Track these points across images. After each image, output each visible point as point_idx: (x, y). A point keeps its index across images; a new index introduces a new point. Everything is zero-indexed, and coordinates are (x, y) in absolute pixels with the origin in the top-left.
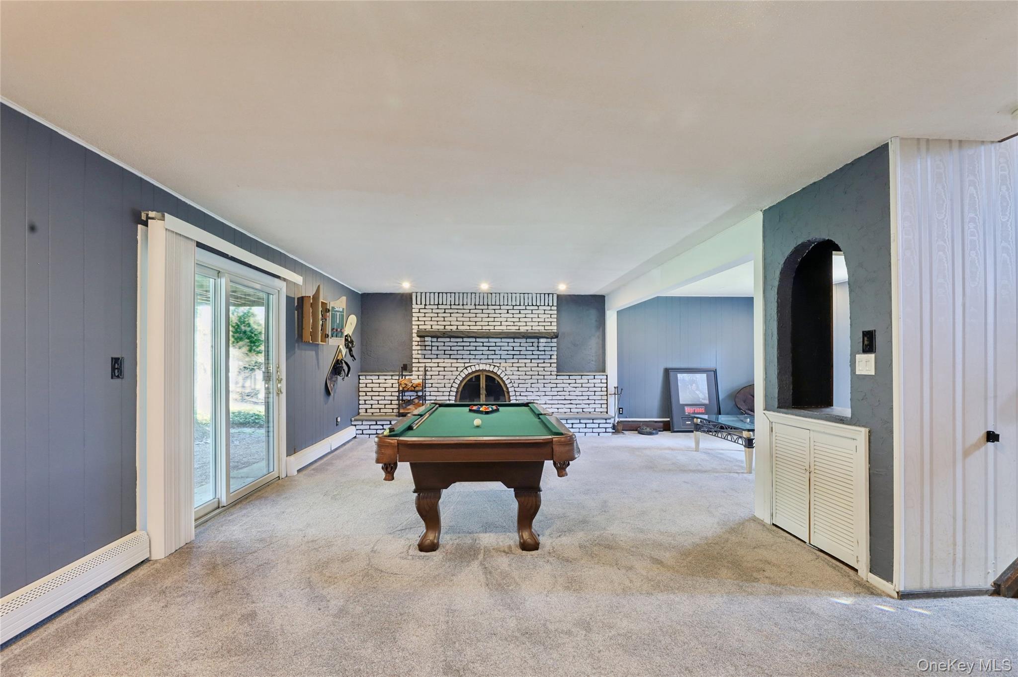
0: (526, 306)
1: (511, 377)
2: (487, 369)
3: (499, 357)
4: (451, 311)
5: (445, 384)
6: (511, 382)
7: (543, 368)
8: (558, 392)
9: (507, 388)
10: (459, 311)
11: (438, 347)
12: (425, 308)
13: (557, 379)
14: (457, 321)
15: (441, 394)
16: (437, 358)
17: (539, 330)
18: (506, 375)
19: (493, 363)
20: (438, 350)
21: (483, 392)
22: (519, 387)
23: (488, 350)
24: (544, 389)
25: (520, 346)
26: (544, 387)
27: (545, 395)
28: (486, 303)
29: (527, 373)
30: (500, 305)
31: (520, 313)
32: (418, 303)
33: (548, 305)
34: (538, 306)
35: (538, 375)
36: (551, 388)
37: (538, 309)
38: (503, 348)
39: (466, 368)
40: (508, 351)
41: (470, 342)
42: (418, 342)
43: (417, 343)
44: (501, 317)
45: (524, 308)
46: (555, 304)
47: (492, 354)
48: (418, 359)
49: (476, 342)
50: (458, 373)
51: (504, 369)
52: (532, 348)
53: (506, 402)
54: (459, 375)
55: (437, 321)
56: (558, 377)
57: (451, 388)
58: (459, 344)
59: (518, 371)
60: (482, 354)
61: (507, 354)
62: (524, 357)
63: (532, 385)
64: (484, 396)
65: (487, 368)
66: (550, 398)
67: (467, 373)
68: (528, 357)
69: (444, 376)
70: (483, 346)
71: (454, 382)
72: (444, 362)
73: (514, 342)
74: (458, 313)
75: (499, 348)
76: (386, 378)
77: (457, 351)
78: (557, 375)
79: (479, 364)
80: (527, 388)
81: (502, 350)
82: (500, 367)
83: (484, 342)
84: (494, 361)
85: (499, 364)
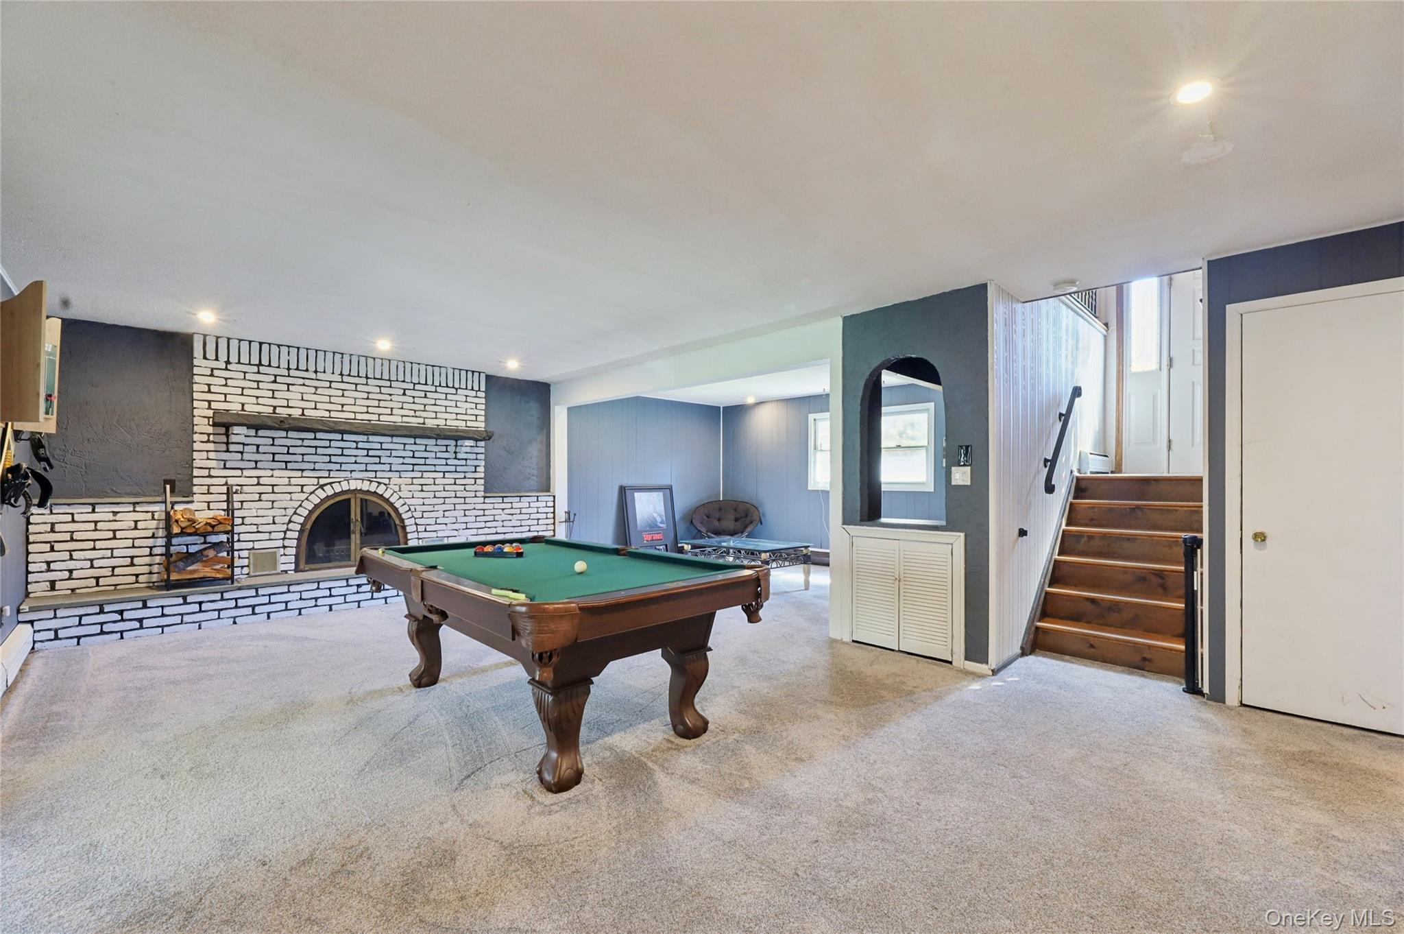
0: (436, 386)
1: (409, 502)
2: (365, 488)
3: (387, 467)
4: (289, 380)
5: (274, 517)
6: (410, 509)
7: (463, 487)
8: (485, 522)
9: (402, 521)
10: (307, 382)
11: (258, 446)
12: (226, 369)
13: (484, 503)
14: (302, 399)
15: (266, 536)
16: (256, 468)
17: (457, 426)
18: (400, 498)
19: (375, 477)
20: (258, 452)
21: (356, 527)
22: (423, 517)
23: (367, 456)
24: (465, 519)
25: (426, 450)
26: (465, 515)
27: (467, 528)
28: (363, 374)
29: (438, 494)
30: (389, 380)
31: (426, 397)
32: (208, 356)
33: (472, 389)
34: (457, 389)
35: (456, 497)
36: (476, 516)
37: (456, 394)
38: (395, 453)
39: (322, 487)
40: (404, 458)
41: (330, 440)
42: (209, 435)
43: (205, 438)
44: (391, 400)
45: (433, 389)
46: (483, 388)
47: (376, 463)
48: (210, 469)
49: (342, 440)
50: (304, 496)
51: (397, 488)
52: (446, 455)
53: (399, 545)
54: (307, 499)
55: (257, 397)
56: (487, 500)
57: (288, 524)
58: (306, 443)
59: (422, 491)
60: (356, 463)
61: (403, 464)
62: (433, 468)
63: (446, 513)
64: (358, 536)
65: (365, 486)
66: (474, 532)
67: (322, 495)
68: (438, 468)
69: (273, 502)
70: (357, 448)
71: (295, 513)
72: (272, 476)
73: (415, 444)
74: (304, 385)
75: (388, 453)
76: (116, 509)
77: (303, 455)
78: (485, 497)
79: (347, 480)
80: (437, 518)
81: (394, 457)
82: (389, 484)
83: (359, 442)
84: (379, 475)
85: (388, 480)
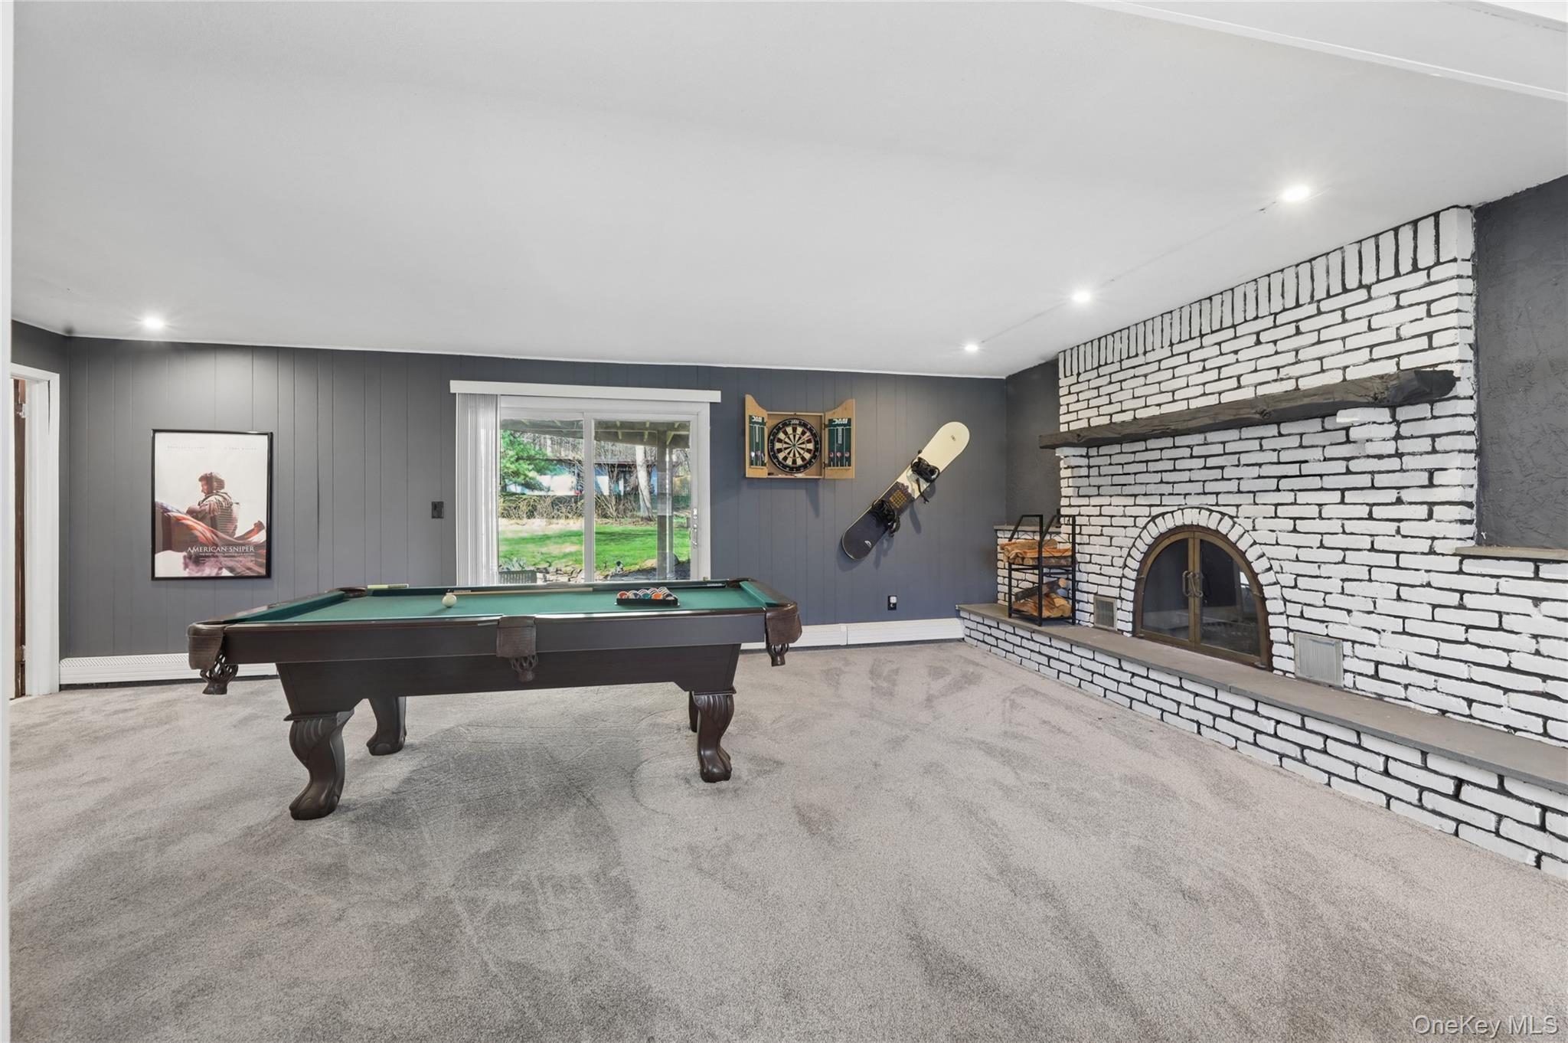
0: (1320, 300)
1: (1270, 551)
2: (1203, 523)
3: (1233, 486)
4: (1121, 376)
5: (1113, 557)
6: (1272, 567)
7: (1395, 525)
8: (1468, 627)
9: (1259, 587)
10: (1138, 372)
12: (1078, 382)
13: (1460, 572)
14: (1134, 397)
15: (1107, 582)
16: (1099, 495)
18: (1255, 543)
19: (1217, 505)
20: (1100, 475)
21: (1196, 590)
22: (1296, 586)
23: (1205, 468)
24: (1400, 609)
25: (1301, 446)
26: (1399, 598)
27: (1404, 633)
28: (1196, 331)
29: (1328, 541)
30: (1234, 326)
31: (1298, 332)
32: (1067, 374)
33: (1415, 268)
34: (1368, 288)
35: (1372, 549)
36: (1434, 606)
37: (1370, 298)
38: (1245, 459)
39: (1153, 519)
40: (1260, 465)
41: (1161, 449)
44: (1238, 361)
45: (1312, 309)
46: (1467, 248)
47: (1216, 480)
48: (1070, 497)
49: (1175, 446)
50: (1135, 532)
51: (1249, 525)
54: (1139, 536)
56: (1469, 566)
57: (1124, 569)
58: (1135, 457)
59: (1295, 531)
60: (1190, 481)
61: (1260, 477)
62: (1316, 483)
63: (1346, 584)
64: (1197, 601)
65: (1204, 520)
66: (1431, 647)
67: (1155, 532)
68: (1328, 482)
69: (1111, 538)
70: (1192, 457)
71: (1129, 555)
72: (1111, 504)
73: (1280, 435)
74: (1134, 376)
75: (1234, 459)
77: (1136, 474)
78: (1465, 557)
79: (1182, 510)
80: (1326, 593)
81: (1244, 465)
82: (1237, 517)
83: (1194, 446)
84: (1222, 499)
85: (1235, 508)
